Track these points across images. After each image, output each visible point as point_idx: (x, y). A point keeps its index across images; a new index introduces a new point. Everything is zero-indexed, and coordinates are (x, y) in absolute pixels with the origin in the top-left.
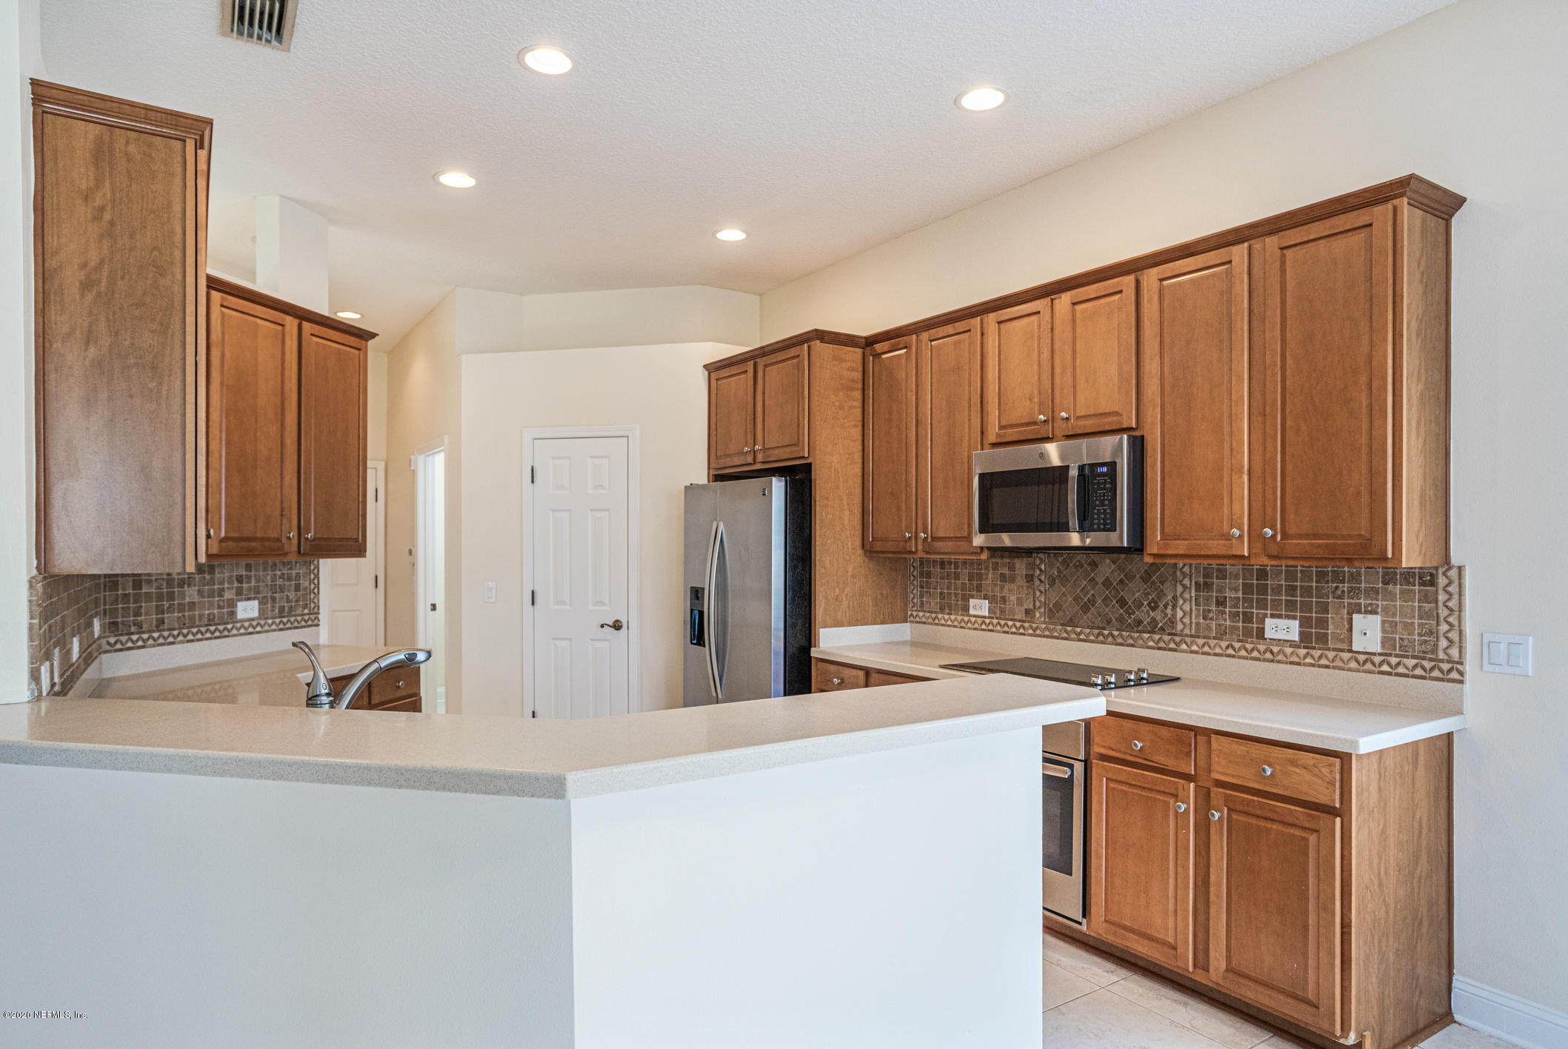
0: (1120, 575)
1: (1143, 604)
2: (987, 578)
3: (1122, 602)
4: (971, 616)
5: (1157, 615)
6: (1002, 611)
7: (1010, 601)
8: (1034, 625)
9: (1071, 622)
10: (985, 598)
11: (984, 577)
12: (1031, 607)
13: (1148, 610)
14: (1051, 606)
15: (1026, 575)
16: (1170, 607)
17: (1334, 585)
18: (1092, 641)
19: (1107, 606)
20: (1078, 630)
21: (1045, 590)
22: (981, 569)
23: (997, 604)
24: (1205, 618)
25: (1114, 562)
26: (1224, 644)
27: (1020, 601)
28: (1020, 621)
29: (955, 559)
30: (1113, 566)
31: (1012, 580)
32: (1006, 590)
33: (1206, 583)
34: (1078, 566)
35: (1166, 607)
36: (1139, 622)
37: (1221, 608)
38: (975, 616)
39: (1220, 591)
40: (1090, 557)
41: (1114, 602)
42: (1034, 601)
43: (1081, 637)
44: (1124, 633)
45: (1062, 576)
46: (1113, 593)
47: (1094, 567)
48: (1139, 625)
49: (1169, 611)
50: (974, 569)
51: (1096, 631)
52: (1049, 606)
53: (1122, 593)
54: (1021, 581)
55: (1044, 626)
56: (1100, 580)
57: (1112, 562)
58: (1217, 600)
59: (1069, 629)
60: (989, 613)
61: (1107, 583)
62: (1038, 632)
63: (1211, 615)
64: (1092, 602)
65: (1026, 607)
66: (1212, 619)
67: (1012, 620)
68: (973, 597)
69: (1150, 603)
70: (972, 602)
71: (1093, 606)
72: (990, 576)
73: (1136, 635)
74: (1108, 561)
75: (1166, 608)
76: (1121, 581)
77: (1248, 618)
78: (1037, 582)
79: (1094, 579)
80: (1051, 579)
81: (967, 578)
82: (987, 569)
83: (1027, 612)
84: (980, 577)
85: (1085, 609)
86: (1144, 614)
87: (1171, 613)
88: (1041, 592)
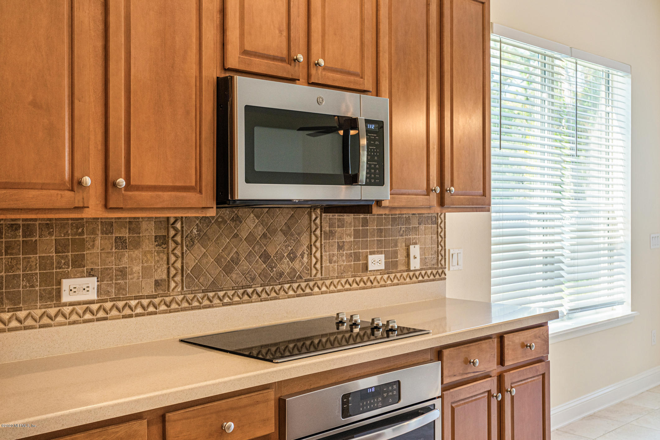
0: (263, 230)
1: (284, 256)
2: (93, 246)
3: (265, 257)
4: (65, 305)
5: (297, 265)
6: (120, 288)
7: (132, 273)
8: (168, 299)
9: (215, 287)
10: (90, 274)
11: (88, 245)
12: (164, 276)
13: (288, 261)
14: (189, 272)
15: (156, 237)
16: (306, 256)
17: (399, 227)
18: (238, 303)
19: (250, 263)
20: (221, 294)
21: (182, 254)
22: (82, 233)
23: (112, 280)
24: (330, 262)
25: (258, 217)
26: (343, 281)
27: (146, 273)
28: (148, 297)
29: (24, 220)
30: (257, 221)
31: (137, 244)
32: (125, 259)
33: (331, 232)
34: (221, 222)
35: (302, 255)
36: (281, 274)
37: (341, 252)
38: (71, 304)
39: (341, 238)
40: (234, 212)
41: (258, 257)
42: (168, 269)
43: (225, 301)
44: (267, 288)
45: (202, 234)
46: (256, 248)
47: (238, 222)
48: (281, 276)
49: (305, 259)
50: (66, 234)
51: (240, 291)
52: (186, 272)
53: (265, 248)
54: (149, 245)
55: (180, 297)
56: (244, 235)
57: (256, 217)
58: (338, 245)
59: (211, 294)
60: (98, 296)
61: (251, 239)
62: (174, 306)
63: (335, 258)
64: (236, 261)
65: (157, 278)
66: (335, 262)
67: (136, 298)
68: (67, 276)
69: (289, 254)
70: (66, 284)
71: (236, 264)
72: (98, 242)
73: (277, 288)
74: (252, 215)
75: (303, 258)
76: (264, 235)
77: (357, 257)
78: (172, 245)
79: (238, 235)
80: (189, 239)
81: (53, 249)
82: (93, 232)
83: (157, 283)
84: (81, 245)
85: (228, 270)
86: (285, 266)
87: (307, 261)
88: (177, 257)
